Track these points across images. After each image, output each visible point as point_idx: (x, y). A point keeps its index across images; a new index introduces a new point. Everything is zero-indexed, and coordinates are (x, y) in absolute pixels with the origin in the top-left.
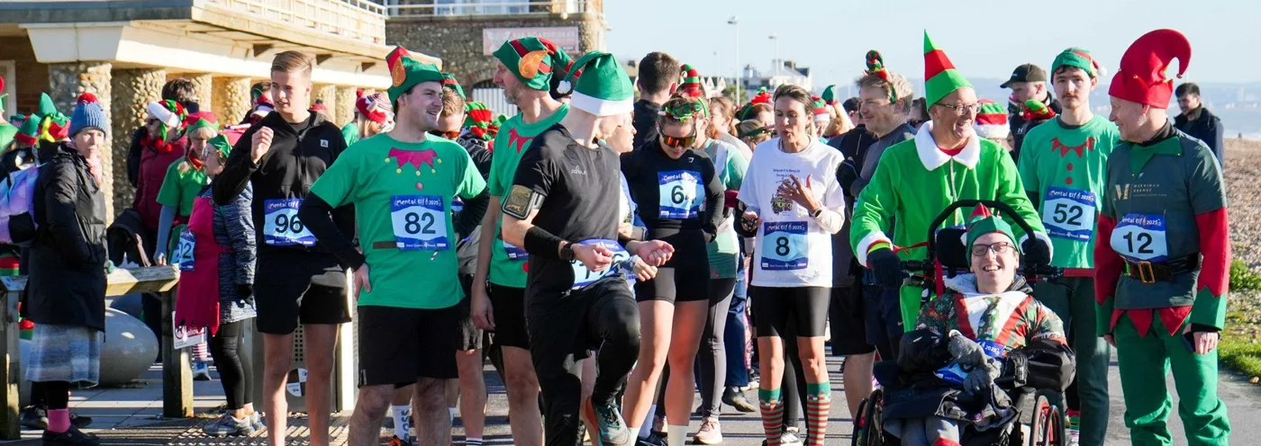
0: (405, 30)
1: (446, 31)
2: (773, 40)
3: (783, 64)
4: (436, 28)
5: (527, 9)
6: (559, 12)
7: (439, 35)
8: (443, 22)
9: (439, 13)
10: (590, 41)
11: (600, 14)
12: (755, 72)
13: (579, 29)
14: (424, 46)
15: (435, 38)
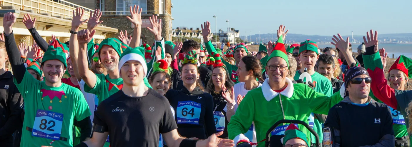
0: (106, 19)
1: (119, 20)
2: (227, 22)
3: (231, 29)
4: (116, 19)
5: (147, 13)
6: (156, 14)
7: (117, 21)
8: (118, 17)
9: (118, 14)
10: (166, 23)
11: (170, 15)
12: (222, 31)
13: (163, 20)
14: (112, 25)
15: (115, 22)
